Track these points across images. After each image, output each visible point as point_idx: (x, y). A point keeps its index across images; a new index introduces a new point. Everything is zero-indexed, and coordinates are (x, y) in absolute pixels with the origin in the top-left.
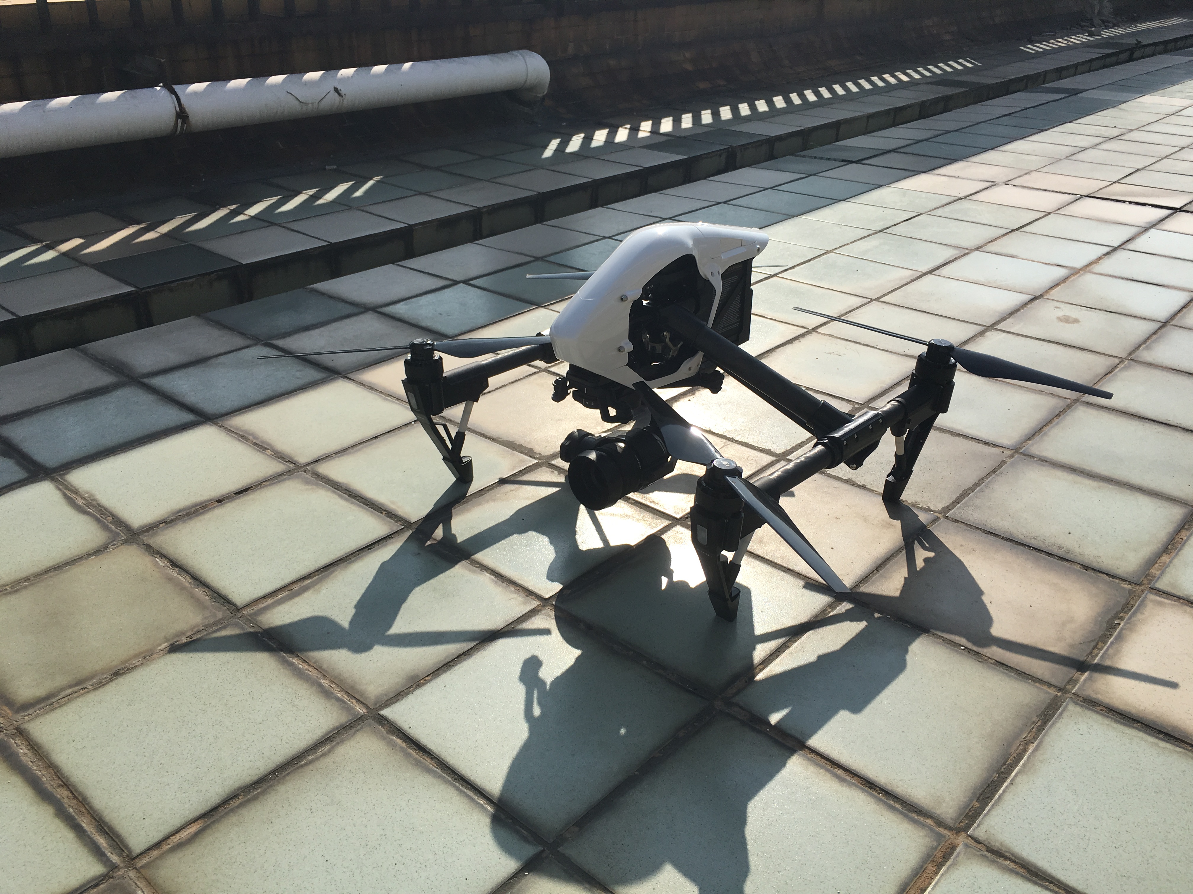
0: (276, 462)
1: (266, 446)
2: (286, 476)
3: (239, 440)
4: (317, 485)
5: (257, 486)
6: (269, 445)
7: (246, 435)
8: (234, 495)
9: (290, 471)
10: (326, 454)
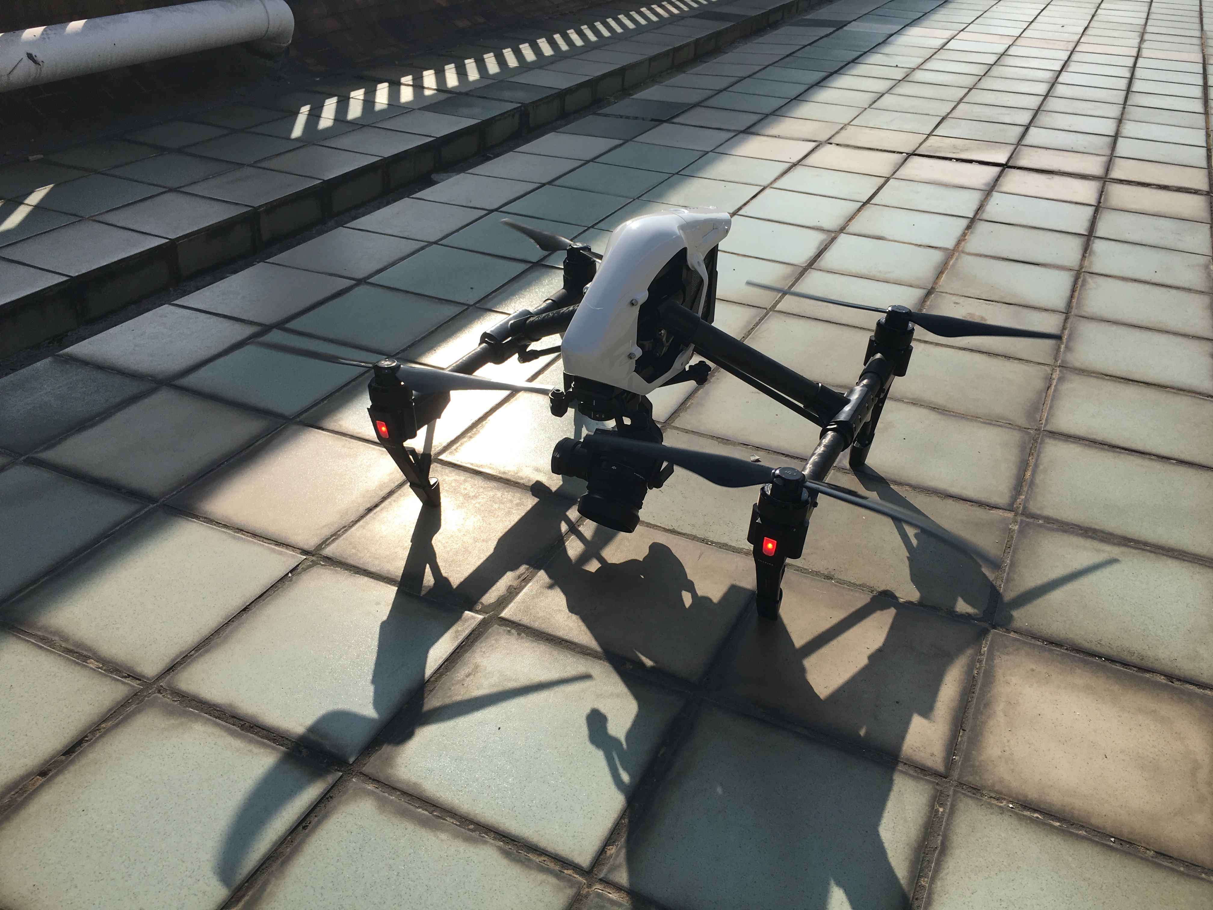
0: (108, 681)
1: (85, 653)
2: (134, 706)
3: (41, 648)
4: (185, 714)
5: (93, 732)
6: (89, 649)
7: (48, 636)
8: (63, 758)
9: (136, 695)
10: (181, 653)
